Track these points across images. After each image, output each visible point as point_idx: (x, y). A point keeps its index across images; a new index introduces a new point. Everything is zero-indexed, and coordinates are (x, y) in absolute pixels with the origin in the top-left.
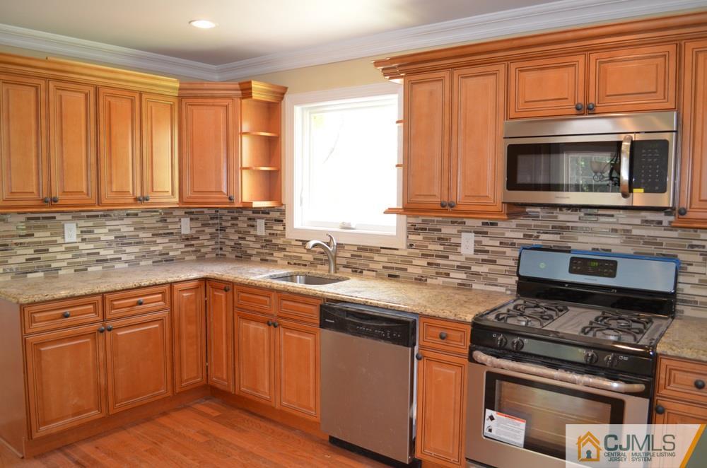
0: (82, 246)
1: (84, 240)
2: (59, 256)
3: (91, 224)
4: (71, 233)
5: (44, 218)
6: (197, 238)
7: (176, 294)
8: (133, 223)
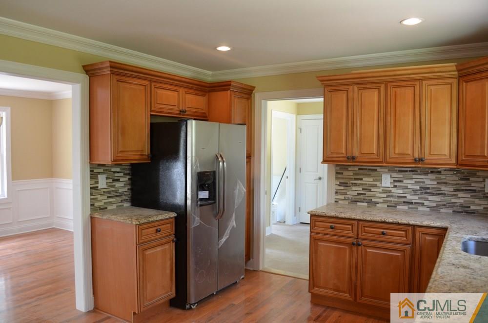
0: (394, 190)
1: (395, 186)
2: (378, 195)
3: (401, 176)
4: (387, 181)
5: (369, 169)
7: (418, 235)
8: (437, 178)
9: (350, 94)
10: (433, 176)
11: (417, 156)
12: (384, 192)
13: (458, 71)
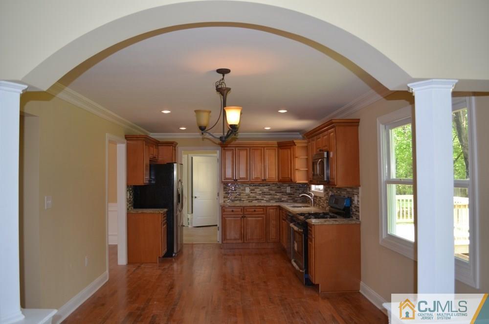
0: (251, 194)
1: (251, 193)
2: (244, 197)
3: (254, 188)
4: (248, 190)
6: (294, 195)
7: (268, 210)
8: (268, 188)
9: (234, 151)
10: (267, 187)
11: (263, 178)
12: (247, 195)
13: (278, 144)
